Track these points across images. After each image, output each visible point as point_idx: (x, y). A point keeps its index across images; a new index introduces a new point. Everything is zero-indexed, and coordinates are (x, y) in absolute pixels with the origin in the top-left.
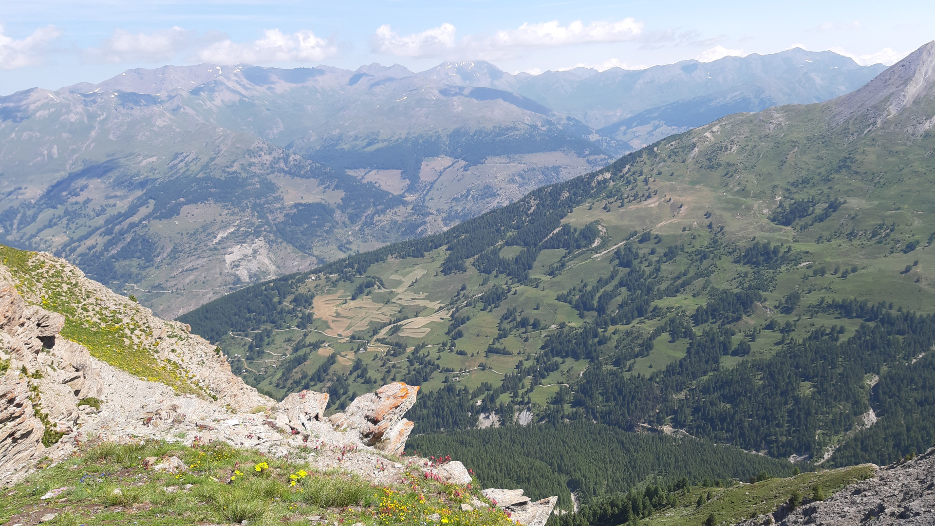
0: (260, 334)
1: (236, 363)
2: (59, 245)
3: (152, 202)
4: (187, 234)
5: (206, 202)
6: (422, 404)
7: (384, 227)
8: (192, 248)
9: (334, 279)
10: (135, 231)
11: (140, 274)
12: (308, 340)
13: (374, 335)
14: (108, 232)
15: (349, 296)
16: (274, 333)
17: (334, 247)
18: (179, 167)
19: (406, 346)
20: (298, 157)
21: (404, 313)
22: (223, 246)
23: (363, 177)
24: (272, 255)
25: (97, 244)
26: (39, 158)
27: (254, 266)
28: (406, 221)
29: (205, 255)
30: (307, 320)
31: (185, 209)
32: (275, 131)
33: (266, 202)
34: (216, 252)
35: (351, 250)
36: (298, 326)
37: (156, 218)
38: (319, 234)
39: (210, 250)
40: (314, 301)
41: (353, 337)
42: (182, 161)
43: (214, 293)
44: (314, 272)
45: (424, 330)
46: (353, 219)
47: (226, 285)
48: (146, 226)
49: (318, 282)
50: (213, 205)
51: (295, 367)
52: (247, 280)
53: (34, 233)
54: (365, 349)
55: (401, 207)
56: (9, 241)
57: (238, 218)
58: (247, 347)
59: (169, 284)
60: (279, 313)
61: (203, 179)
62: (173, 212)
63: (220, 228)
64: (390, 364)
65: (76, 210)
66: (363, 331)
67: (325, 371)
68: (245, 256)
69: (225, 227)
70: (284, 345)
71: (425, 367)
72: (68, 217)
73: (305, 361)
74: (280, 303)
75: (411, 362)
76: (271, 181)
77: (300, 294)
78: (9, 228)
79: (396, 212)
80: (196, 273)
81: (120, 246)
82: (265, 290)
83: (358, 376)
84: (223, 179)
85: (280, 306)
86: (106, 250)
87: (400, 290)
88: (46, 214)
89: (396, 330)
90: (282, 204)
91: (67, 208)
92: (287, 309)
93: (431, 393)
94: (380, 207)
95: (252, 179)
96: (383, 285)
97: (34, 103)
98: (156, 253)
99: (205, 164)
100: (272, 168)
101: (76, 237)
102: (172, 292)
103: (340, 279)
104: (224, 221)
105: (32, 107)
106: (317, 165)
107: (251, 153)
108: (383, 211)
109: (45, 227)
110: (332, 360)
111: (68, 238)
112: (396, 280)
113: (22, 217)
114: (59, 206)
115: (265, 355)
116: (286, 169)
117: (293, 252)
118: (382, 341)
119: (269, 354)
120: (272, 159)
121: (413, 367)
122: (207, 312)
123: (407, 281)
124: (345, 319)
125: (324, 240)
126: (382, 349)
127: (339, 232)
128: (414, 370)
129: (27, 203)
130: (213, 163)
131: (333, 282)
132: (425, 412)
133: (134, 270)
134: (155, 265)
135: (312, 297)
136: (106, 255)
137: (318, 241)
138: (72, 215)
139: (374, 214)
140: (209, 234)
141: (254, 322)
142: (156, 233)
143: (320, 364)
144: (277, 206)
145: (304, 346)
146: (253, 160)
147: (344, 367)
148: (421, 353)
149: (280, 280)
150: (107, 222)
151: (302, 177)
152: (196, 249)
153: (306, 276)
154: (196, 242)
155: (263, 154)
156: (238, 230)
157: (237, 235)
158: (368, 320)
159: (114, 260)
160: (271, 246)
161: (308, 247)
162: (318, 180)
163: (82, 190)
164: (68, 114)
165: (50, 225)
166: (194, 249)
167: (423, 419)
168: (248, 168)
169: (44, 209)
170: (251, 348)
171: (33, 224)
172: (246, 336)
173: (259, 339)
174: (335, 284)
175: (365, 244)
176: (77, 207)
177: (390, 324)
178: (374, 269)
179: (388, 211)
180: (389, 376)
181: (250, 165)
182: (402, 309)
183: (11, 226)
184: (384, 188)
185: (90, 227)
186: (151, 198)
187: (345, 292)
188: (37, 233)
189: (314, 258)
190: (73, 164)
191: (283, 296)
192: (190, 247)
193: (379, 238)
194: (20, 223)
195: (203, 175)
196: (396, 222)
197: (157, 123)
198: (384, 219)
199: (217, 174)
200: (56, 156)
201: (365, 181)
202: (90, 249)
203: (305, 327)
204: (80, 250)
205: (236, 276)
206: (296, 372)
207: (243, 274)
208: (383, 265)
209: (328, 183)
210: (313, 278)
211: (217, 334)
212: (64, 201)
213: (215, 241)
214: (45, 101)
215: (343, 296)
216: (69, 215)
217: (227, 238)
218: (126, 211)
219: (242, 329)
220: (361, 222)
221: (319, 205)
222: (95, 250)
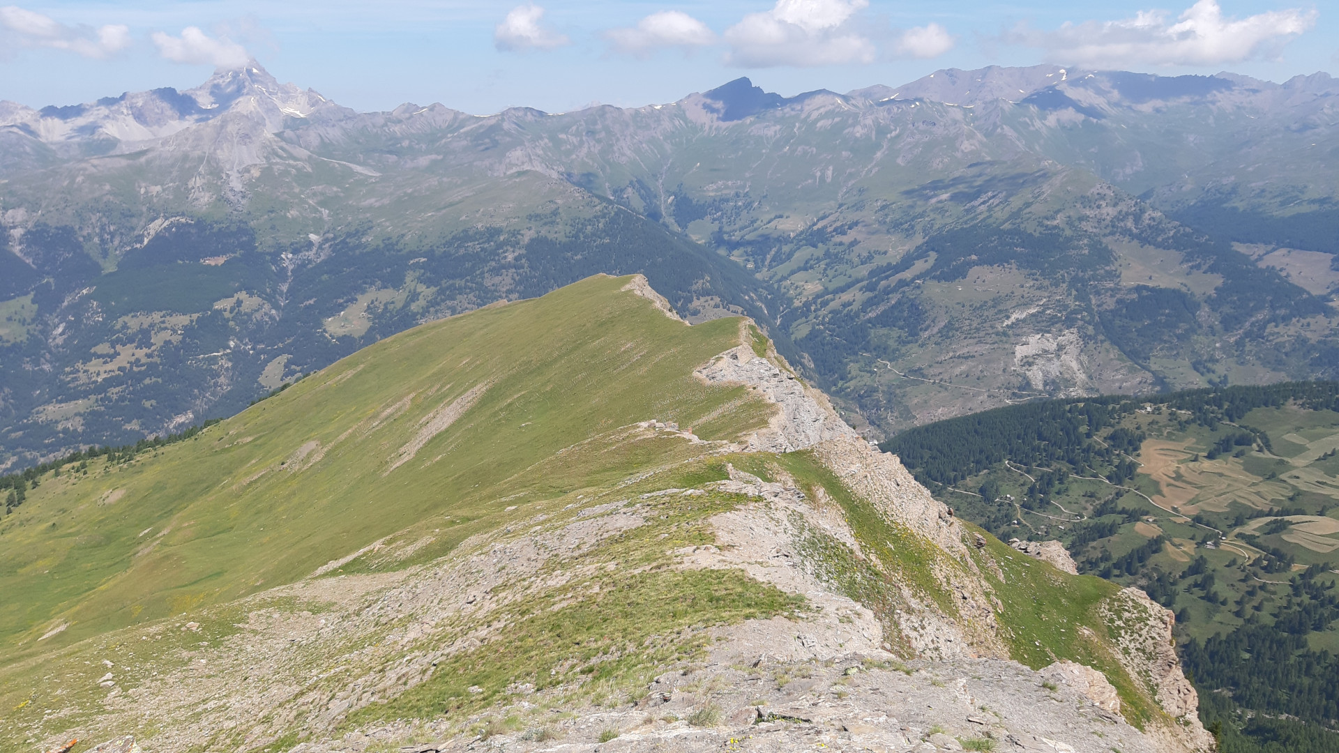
0: (1049, 474)
1: (1006, 507)
2: (811, 295)
3: (933, 256)
4: (971, 306)
5: (1006, 265)
6: (1304, 666)
7: (1282, 345)
8: (973, 327)
9: (1184, 418)
10: (904, 292)
11: (898, 350)
12: (1122, 503)
13: (1236, 525)
14: (871, 288)
15: (1203, 450)
16: (1070, 479)
17: (1187, 362)
18: (978, 211)
19: (1292, 561)
20: (1158, 214)
21: (1298, 503)
22: (1016, 332)
23: (1260, 258)
24: (1084, 358)
25: (854, 301)
26: (810, 181)
27: (1054, 369)
28: (1325, 343)
29: (989, 340)
30: (1126, 472)
31: (974, 271)
32: (1128, 171)
33: (1093, 278)
34: (1004, 339)
35: (1214, 372)
36: (1108, 478)
37: (934, 278)
38: (1166, 338)
39: (997, 334)
40: (1143, 445)
41: (1197, 519)
42: (984, 203)
43: (989, 396)
44: (1152, 400)
45: (1332, 541)
46: (1228, 324)
47: (1008, 389)
48: (919, 287)
49: (1156, 417)
50: (1015, 271)
51: (1094, 540)
52: (1041, 387)
53: (785, 275)
54: (1216, 544)
55: (1321, 318)
56: (757, 280)
57: (1046, 294)
58: (1026, 489)
59: (932, 371)
60: (1083, 451)
61: (1009, 232)
62: (958, 273)
63: (1018, 306)
64: (1256, 581)
65: (839, 252)
66: (1218, 514)
67: (1141, 560)
68: (1045, 351)
69: (1025, 305)
70: (1082, 501)
71: (1322, 605)
72: (828, 261)
73: (1111, 535)
74: (1089, 435)
75: (1296, 590)
76: (1107, 247)
77: (1122, 430)
78: (760, 264)
79: (1308, 325)
80: (970, 363)
81: (882, 308)
82: (1070, 411)
83: (1196, 585)
84: (1037, 235)
85: (1088, 441)
86: (864, 310)
87: (1298, 461)
88: (805, 253)
89: (1279, 527)
90: (1117, 284)
91: (829, 249)
92: (1097, 447)
93: (1325, 653)
94: (1282, 312)
95: (1079, 240)
96: (1268, 447)
97: (818, 109)
98: (923, 326)
99: (1015, 210)
100: (1113, 226)
101: (831, 287)
102: (934, 383)
103: (1194, 421)
104: (1026, 296)
105: (815, 115)
106: (1187, 229)
107: (1086, 201)
108: (1286, 319)
109: (800, 269)
110: (1155, 545)
111: (822, 288)
112: (1293, 444)
113: (777, 252)
114: (820, 245)
115: (1050, 507)
116: (1135, 230)
117: (1118, 359)
118: (1250, 540)
119: (1057, 507)
120: (1115, 213)
121: (1298, 600)
122: (979, 423)
123: (1316, 449)
124: (1189, 487)
125: (1171, 349)
126: (1248, 554)
127: (1200, 341)
128: (1299, 605)
129: (785, 235)
130: (1028, 210)
131: (1180, 423)
132: (1306, 681)
133: (892, 343)
134: (920, 342)
135: (1142, 438)
136: (861, 317)
137: (1161, 350)
138: (833, 259)
139: (1269, 321)
140: (1000, 311)
141: (1044, 454)
142: (930, 299)
143: (1135, 547)
144: (1108, 286)
145: (1113, 511)
146: (1088, 212)
147: (1175, 564)
148: (1318, 579)
149: (1095, 400)
150: (872, 274)
151: (1158, 246)
152: (978, 330)
153: (1138, 402)
154: (979, 321)
155: (1104, 204)
156: (1044, 311)
157: (1040, 319)
158: (1230, 497)
159: (870, 325)
160: (1086, 344)
161: (1143, 355)
162: (1183, 253)
163: (850, 228)
164: (854, 127)
165: (805, 267)
166: (976, 328)
167: (1300, 692)
168: (1076, 223)
169: (802, 246)
170: (1032, 491)
171: (787, 263)
172: (1028, 472)
173: (1047, 482)
174: (1183, 426)
175: (1241, 367)
176: (840, 249)
177: (1268, 515)
178: (1256, 417)
179: (1294, 320)
180: (1250, 600)
181: (1081, 219)
182: (1297, 495)
183: (763, 261)
184: (1295, 279)
185: (850, 277)
186: (933, 250)
187: (1197, 443)
188: (789, 275)
189: (1149, 375)
190: (846, 193)
191: (1095, 426)
192: (970, 325)
193: (1269, 363)
194: (773, 260)
195: (1010, 227)
196: (1304, 341)
197: (963, 147)
198: (1285, 333)
199: (1031, 228)
200: (829, 180)
201: (1262, 265)
202: (845, 305)
203: (1120, 482)
204: (832, 305)
205: (1025, 377)
206: (1094, 548)
207: (1036, 376)
208: (1276, 413)
209: (1199, 260)
210: (1149, 409)
211: (987, 458)
212: (827, 239)
213: (1007, 322)
214: (831, 107)
215: (1192, 449)
216: (830, 258)
217: (1024, 321)
218: (897, 263)
219: (1024, 461)
220: (1241, 331)
221: (1175, 292)
222: (850, 308)
